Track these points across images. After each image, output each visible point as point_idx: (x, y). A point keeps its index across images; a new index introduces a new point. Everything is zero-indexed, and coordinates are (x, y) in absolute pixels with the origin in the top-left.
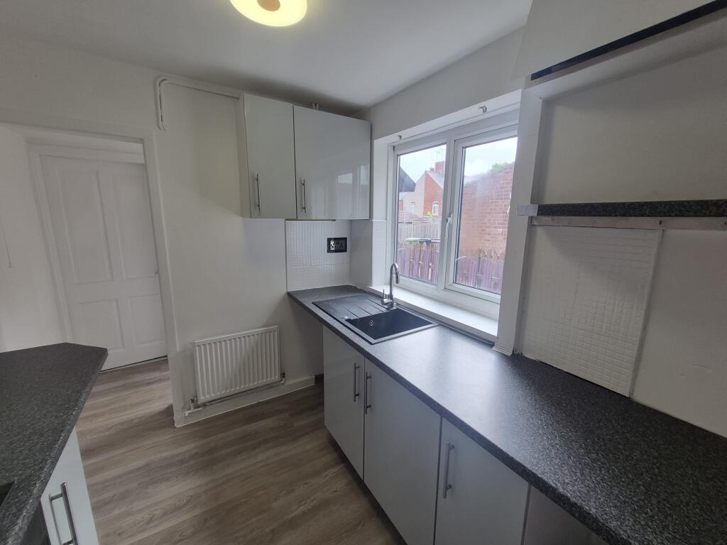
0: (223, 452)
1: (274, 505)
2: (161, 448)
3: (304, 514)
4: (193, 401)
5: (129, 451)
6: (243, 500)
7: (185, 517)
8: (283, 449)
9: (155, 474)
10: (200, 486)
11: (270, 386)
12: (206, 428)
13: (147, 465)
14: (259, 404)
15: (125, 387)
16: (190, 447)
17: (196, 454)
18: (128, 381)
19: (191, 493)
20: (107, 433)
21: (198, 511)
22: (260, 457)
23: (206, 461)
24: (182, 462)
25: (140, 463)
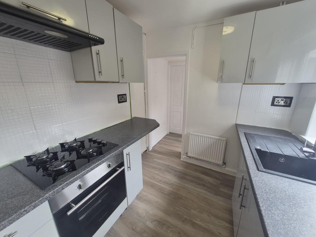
0: (188, 177)
1: (192, 210)
2: (174, 163)
3: (200, 226)
4: (186, 154)
5: (168, 159)
6: (184, 199)
7: (167, 188)
8: (209, 194)
9: (169, 169)
10: (176, 182)
11: (218, 165)
12: (188, 165)
13: (168, 165)
14: (211, 170)
15: (176, 140)
16: (180, 168)
17: (181, 172)
18: (177, 139)
19: (173, 182)
20: (166, 150)
21: (171, 189)
22: (199, 190)
23: (182, 176)
24: (176, 171)
25: (167, 163)
